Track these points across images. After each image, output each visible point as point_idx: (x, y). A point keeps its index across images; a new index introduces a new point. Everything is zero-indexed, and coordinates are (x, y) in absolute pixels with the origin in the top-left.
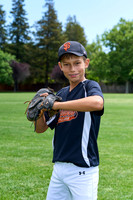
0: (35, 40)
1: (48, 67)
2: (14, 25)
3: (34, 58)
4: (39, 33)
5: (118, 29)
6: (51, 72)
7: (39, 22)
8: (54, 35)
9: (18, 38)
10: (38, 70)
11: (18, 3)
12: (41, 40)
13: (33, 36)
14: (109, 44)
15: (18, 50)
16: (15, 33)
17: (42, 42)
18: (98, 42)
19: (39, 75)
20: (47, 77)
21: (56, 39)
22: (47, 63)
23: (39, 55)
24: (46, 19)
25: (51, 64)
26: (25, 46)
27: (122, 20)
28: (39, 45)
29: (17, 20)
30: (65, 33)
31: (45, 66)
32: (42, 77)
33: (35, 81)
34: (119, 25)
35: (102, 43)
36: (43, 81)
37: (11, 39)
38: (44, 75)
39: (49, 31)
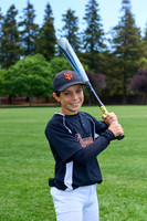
0: (111, 47)
1: (126, 77)
2: (88, 32)
4: (116, 40)
6: (129, 82)
7: (115, 28)
8: (132, 41)
9: (92, 46)
10: (115, 80)
11: (92, 8)
12: (118, 48)
13: (109, 43)
15: (92, 60)
16: (88, 40)
17: (119, 50)
19: (115, 87)
20: (125, 88)
23: (116, 65)
24: (123, 24)
25: (129, 74)
26: (100, 55)
28: (115, 53)
29: (91, 26)
31: (122, 76)
32: (119, 88)
33: (112, 93)
36: (121, 92)
37: (85, 48)
38: (121, 86)
39: (127, 38)
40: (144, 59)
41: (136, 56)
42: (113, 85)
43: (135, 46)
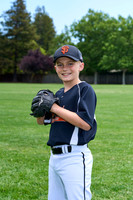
3: (2, 48)
5: (87, 20)
14: (78, 35)
18: (67, 33)
21: (25, 30)
22: (15, 54)
27: (90, 11)
30: (34, 23)
34: (87, 16)
35: (70, 34)
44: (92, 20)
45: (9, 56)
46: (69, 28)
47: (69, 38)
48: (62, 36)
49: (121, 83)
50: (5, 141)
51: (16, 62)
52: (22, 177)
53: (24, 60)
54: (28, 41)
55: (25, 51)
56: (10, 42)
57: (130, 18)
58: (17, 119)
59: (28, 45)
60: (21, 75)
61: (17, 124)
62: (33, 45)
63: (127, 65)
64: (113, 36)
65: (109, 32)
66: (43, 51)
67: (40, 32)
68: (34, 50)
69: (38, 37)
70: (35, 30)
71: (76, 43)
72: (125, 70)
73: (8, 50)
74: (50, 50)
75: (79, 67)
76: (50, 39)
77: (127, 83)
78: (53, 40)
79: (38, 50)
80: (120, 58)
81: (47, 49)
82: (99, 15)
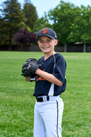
0: (2, 15)
1: (11, 33)
3: (1, 27)
4: (5, 10)
5: (59, 8)
6: (13, 37)
7: (5, 3)
10: (4, 35)
12: (7, 15)
13: (1, 12)
14: (53, 19)
17: (7, 17)
18: (46, 17)
19: (4, 40)
20: (10, 40)
22: (10, 31)
23: (5, 26)
25: (13, 32)
28: (5, 18)
30: (23, 10)
31: (9, 33)
32: (7, 41)
33: (2, 43)
34: (60, 5)
35: (48, 18)
36: (8, 43)
38: (8, 39)
39: (12, 9)
40: (23, 23)
41: (18, 20)
42: (3, 38)
43: (17, 14)
44: (63, 8)
45: (6, 33)
46: (47, 14)
47: (47, 20)
48: (42, 19)
49: (83, 52)
50: (3, 91)
51: (11, 37)
52: (15, 117)
53: (16, 35)
54: (19, 22)
55: (17, 29)
56: (6, 23)
57: (89, 6)
58: (11, 77)
59: (19, 25)
60: (14, 46)
61: (11, 80)
62: (22, 25)
63: (87, 39)
64: (77, 19)
65: (75, 16)
66: (29, 29)
67: (27, 16)
68: (23, 28)
69: (26, 19)
70: (24, 15)
71: (52, 24)
72: (85, 43)
73: (5, 29)
74: (34, 28)
75: (54, 43)
76: (34, 21)
77: (86, 52)
78: (36, 22)
79: (26, 29)
80: (82, 34)
81: (32, 28)
82: (68, 4)
